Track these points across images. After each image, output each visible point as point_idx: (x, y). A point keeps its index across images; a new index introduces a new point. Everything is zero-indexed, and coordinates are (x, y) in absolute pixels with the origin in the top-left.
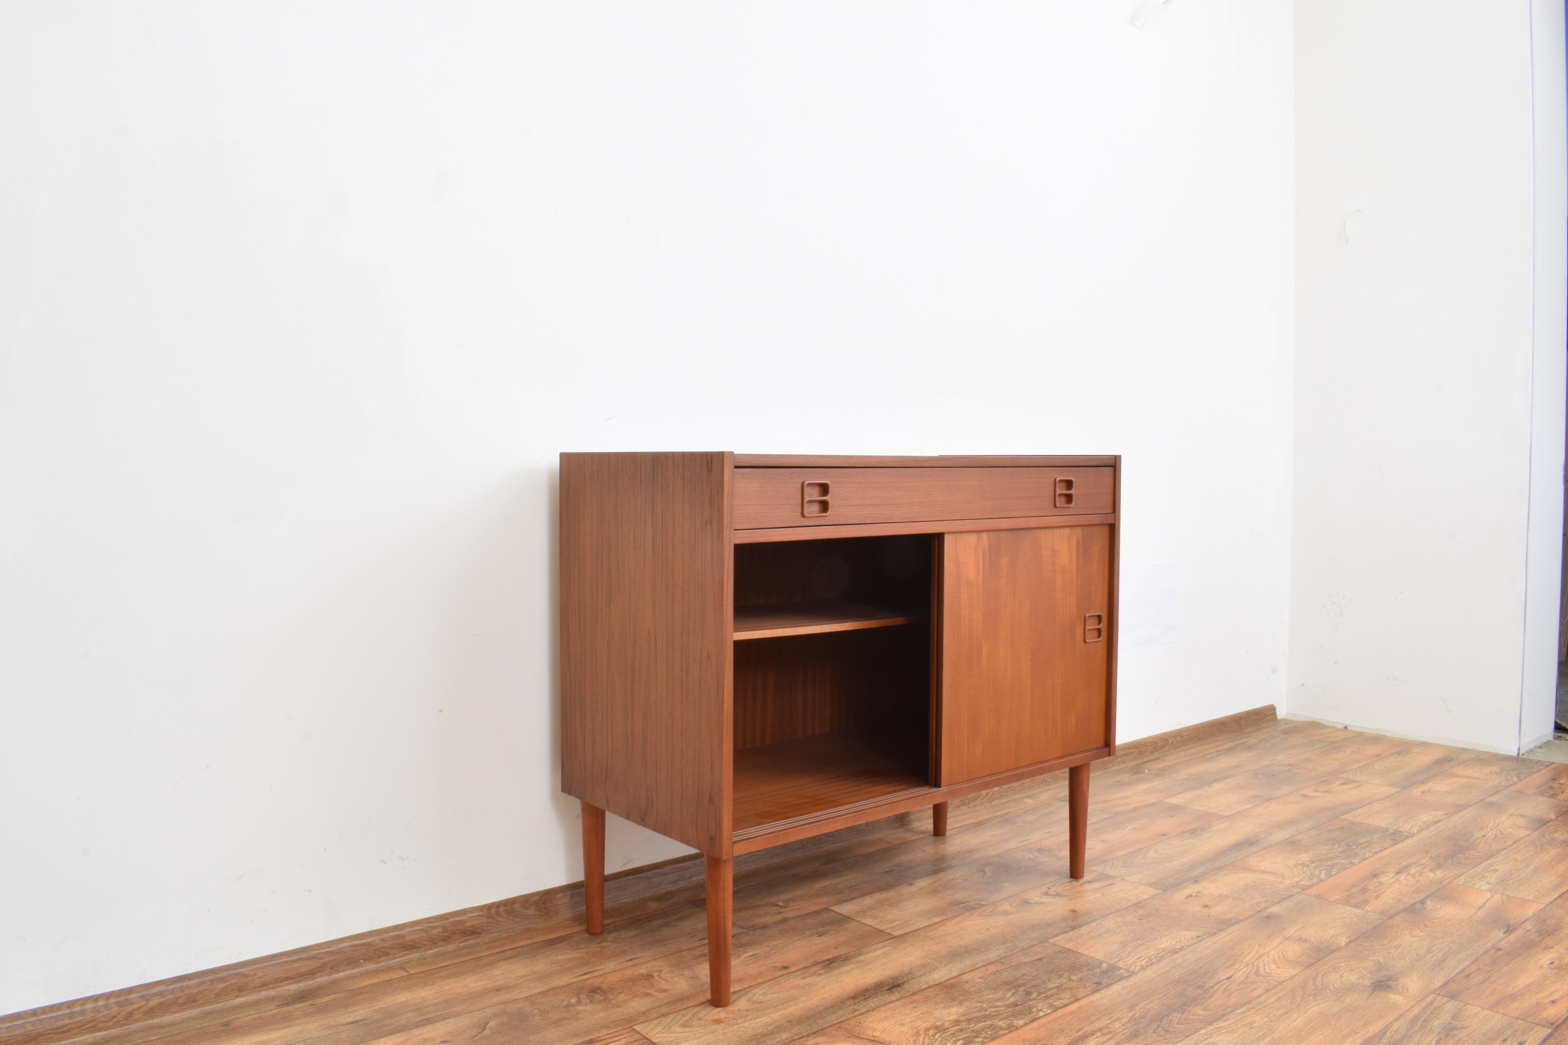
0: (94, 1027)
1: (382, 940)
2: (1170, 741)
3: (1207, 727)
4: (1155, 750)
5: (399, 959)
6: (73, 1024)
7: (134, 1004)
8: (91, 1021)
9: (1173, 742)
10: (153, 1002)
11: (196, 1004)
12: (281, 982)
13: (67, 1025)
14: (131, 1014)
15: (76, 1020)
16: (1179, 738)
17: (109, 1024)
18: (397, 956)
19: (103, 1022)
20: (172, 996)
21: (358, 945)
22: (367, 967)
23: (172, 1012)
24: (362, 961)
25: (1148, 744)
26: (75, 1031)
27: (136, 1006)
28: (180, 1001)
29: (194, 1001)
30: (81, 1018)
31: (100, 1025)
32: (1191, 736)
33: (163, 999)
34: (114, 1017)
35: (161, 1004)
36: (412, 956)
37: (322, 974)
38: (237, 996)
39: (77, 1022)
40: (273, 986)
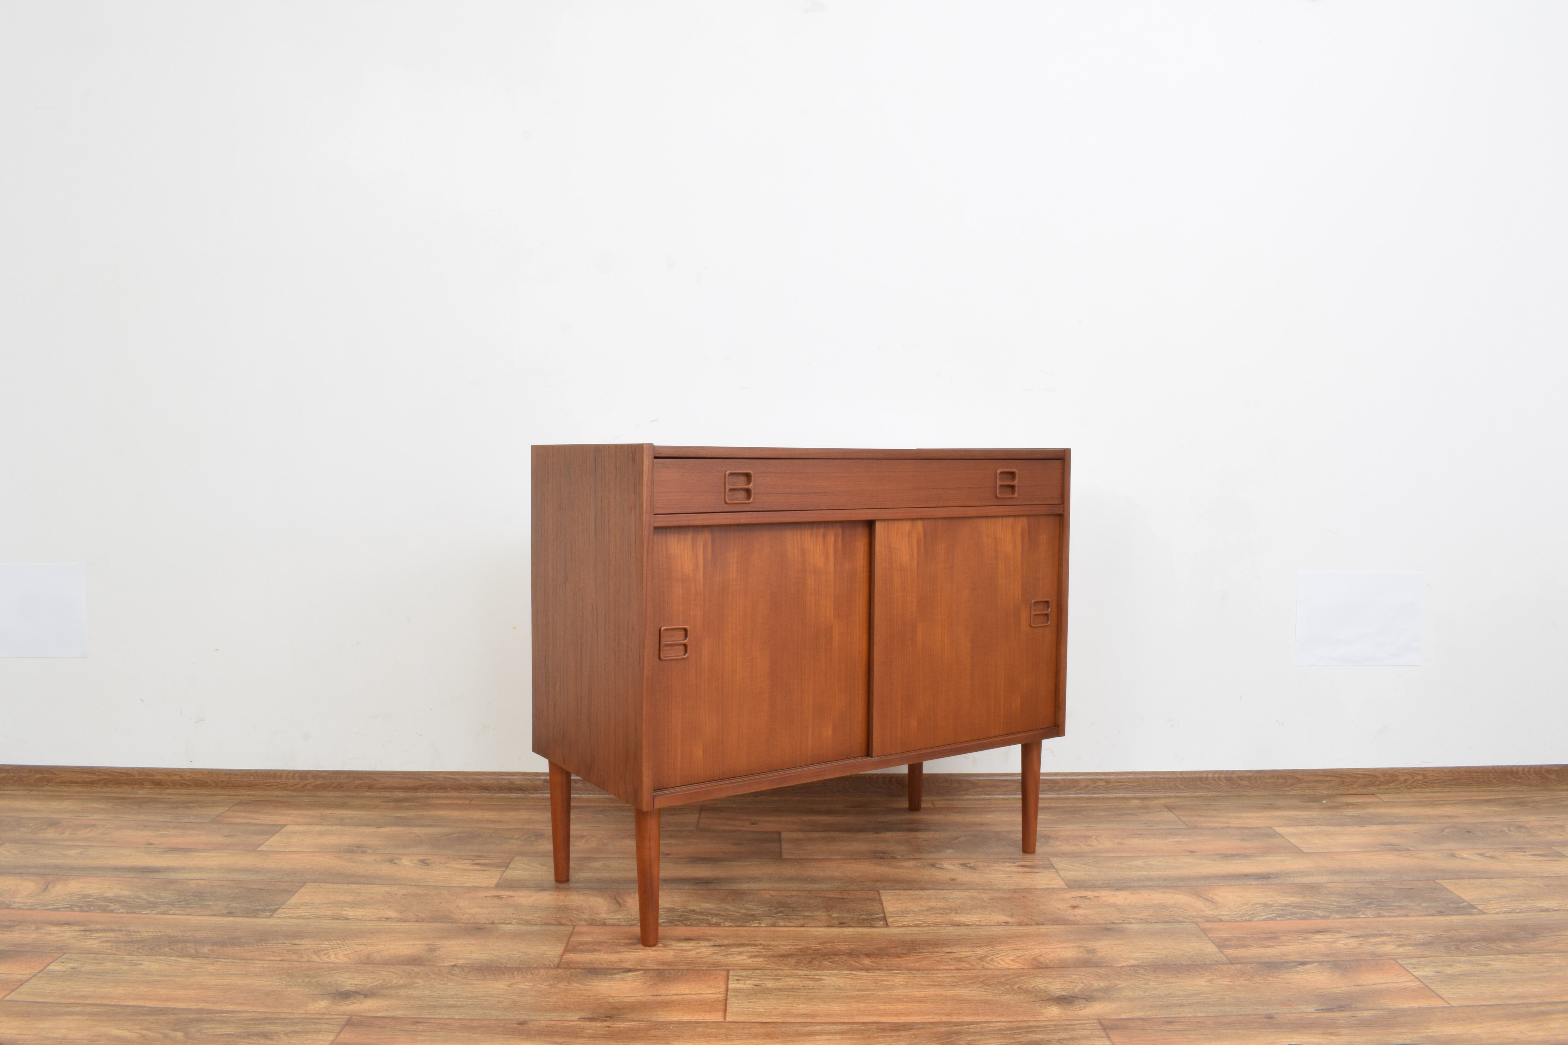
0: (285, 787)
1: (465, 779)
2: (1402, 778)
3: (1477, 772)
4: (1372, 784)
5: (474, 794)
6: (274, 782)
7: (308, 780)
8: (284, 784)
9: (1406, 781)
10: (319, 782)
11: (342, 789)
12: (396, 789)
13: (271, 783)
14: (305, 785)
15: (276, 781)
16: (1420, 777)
17: (293, 788)
18: (474, 792)
19: (291, 786)
20: (330, 781)
21: (448, 778)
22: (452, 794)
23: (328, 791)
24: (449, 789)
25: (1359, 776)
26: (275, 787)
27: (309, 781)
28: (334, 785)
29: (342, 787)
30: (279, 781)
31: (288, 787)
32: (1444, 778)
33: (324, 781)
34: (296, 785)
35: (323, 784)
36: (484, 794)
37: (422, 791)
38: (367, 791)
39: (277, 782)
40: (390, 790)
